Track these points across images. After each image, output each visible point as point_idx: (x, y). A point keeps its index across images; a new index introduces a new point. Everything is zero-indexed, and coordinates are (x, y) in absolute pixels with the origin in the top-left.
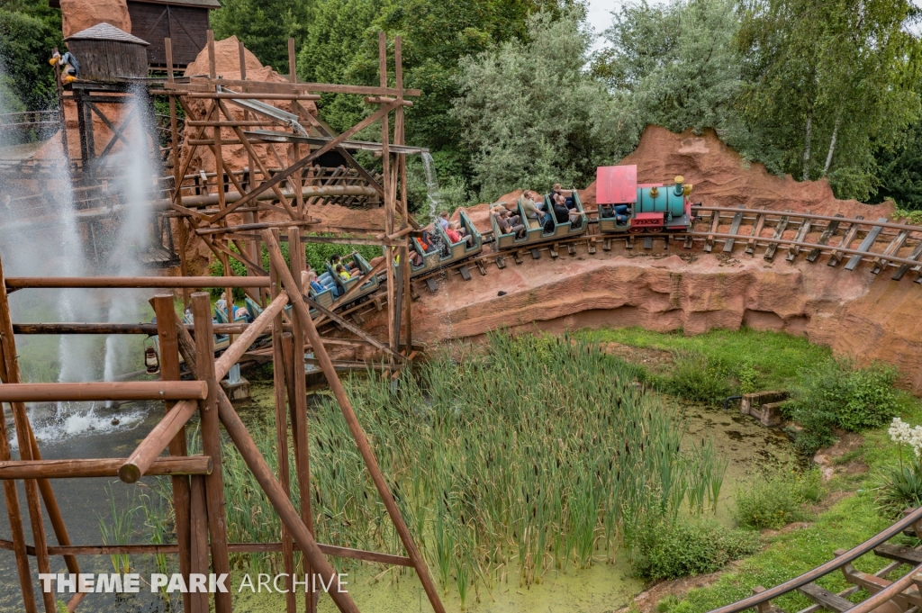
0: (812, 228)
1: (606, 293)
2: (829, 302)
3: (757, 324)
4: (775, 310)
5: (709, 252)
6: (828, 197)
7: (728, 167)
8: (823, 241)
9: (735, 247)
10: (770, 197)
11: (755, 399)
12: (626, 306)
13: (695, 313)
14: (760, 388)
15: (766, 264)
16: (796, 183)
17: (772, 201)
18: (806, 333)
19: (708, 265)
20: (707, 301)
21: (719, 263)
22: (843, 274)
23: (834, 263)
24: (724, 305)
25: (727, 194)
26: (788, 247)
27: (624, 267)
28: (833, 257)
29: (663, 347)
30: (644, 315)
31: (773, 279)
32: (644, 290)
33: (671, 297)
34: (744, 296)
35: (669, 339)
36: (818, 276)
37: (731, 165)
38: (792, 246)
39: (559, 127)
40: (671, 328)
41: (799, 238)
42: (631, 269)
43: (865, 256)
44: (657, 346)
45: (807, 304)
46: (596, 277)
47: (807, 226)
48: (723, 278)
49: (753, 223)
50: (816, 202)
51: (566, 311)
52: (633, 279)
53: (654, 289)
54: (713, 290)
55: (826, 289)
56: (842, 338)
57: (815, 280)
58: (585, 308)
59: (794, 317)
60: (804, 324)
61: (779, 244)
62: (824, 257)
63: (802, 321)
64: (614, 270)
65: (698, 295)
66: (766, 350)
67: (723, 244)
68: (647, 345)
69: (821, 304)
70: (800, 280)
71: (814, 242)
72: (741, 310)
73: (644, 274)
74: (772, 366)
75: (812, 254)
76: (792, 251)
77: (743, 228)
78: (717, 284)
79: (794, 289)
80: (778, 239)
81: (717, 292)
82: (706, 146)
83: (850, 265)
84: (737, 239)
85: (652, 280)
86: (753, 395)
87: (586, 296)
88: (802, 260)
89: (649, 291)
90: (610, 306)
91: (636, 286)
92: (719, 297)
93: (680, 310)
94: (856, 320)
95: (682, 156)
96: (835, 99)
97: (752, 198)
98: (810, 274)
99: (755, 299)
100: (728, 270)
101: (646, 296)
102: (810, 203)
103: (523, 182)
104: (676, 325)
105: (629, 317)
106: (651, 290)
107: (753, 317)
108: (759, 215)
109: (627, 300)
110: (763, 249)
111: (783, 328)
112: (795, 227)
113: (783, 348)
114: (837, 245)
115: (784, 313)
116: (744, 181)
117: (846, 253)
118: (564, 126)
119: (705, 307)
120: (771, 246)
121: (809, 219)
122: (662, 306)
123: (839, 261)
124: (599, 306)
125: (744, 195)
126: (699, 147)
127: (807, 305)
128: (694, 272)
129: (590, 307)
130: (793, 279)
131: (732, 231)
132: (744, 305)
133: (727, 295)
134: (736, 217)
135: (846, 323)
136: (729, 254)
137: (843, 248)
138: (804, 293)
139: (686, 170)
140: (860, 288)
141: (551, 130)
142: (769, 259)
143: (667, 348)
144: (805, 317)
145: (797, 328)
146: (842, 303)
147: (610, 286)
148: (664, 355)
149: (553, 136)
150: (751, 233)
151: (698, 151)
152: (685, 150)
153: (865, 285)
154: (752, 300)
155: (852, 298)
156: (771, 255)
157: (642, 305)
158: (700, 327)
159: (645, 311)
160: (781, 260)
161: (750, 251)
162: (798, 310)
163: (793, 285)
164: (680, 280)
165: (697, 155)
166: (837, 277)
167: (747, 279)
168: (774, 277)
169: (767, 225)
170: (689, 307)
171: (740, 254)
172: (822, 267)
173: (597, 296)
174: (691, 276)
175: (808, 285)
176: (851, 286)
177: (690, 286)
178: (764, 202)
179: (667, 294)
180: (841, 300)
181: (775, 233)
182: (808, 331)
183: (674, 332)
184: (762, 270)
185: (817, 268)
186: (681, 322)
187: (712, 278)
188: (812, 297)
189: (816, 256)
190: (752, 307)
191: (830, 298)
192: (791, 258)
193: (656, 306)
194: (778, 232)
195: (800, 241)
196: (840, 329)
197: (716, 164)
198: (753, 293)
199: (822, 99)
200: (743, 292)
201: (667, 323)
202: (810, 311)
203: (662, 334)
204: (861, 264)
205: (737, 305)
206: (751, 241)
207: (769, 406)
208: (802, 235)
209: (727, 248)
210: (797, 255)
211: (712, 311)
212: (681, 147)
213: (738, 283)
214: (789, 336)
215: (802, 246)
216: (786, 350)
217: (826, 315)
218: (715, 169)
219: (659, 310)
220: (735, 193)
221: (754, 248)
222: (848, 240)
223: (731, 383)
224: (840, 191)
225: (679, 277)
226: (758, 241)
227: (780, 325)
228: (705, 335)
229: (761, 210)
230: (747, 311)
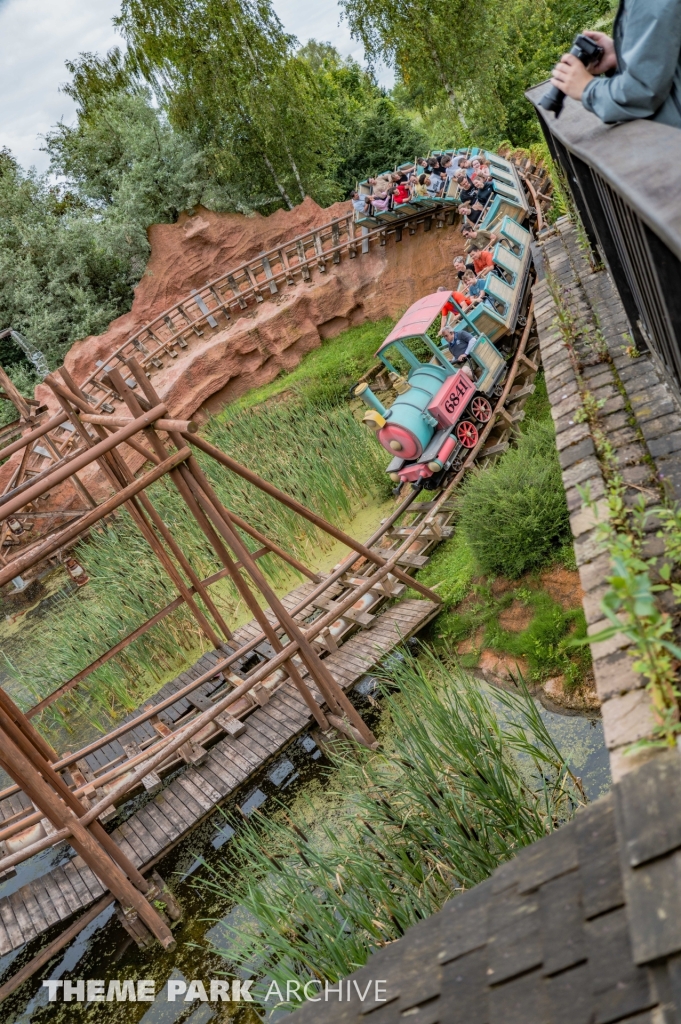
0: (323, 240)
1: (212, 378)
2: (367, 285)
3: (332, 332)
4: (337, 314)
5: (262, 302)
6: (318, 211)
7: (232, 228)
8: (336, 243)
9: (279, 286)
10: (278, 234)
11: (367, 378)
12: (233, 379)
13: (285, 351)
14: (366, 369)
15: (309, 284)
16: (288, 213)
17: (281, 236)
18: (367, 317)
19: (269, 310)
20: (288, 335)
21: (275, 305)
22: (364, 258)
23: (354, 255)
24: (301, 332)
25: (245, 250)
26: (316, 263)
27: (210, 349)
28: (351, 250)
29: (280, 390)
30: (249, 378)
31: (321, 292)
32: (237, 358)
33: (260, 350)
34: (310, 318)
35: (279, 384)
36: (349, 270)
37: (234, 225)
38: (318, 260)
39: (74, 269)
40: (274, 374)
41: (319, 251)
42: (219, 346)
43: (370, 238)
44: (275, 392)
45: (356, 295)
46: (195, 370)
47: (318, 240)
48: (287, 312)
49: (280, 260)
50: (313, 219)
51: (192, 410)
52: (223, 354)
53: (244, 352)
54: (286, 326)
55: (360, 277)
56: (391, 304)
57: (349, 275)
58: (203, 400)
59: (352, 312)
60: (362, 312)
61: (308, 264)
62: (345, 256)
63: (359, 311)
64: (204, 356)
65: (278, 336)
66: (350, 345)
67: (269, 290)
68: (268, 395)
69: (364, 289)
70: (339, 281)
71: (330, 247)
72: (315, 329)
73: (229, 345)
74: (363, 351)
75: (335, 257)
76: (321, 264)
77: (275, 268)
78: (286, 320)
79: (340, 291)
80: (305, 261)
81: (290, 326)
82: (205, 220)
83: (365, 249)
84: (275, 279)
85: (238, 345)
86: (364, 377)
87: (197, 389)
88: (331, 266)
89: (242, 357)
90: (220, 386)
91: (229, 358)
92: (293, 328)
93: (273, 356)
94: (393, 285)
95: (192, 239)
96: (277, 134)
97: (265, 242)
98: (343, 274)
99: (318, 314)
100: (286, 305)
101: (241, 362)
102: (308, 222)
103: (76, 333)
104: (277, 370)
105: (238, 386)
106: (242, 355)
107: (324, 328)
108: (280, 252)
109: (231, 373)
110: (299, 276)
111: (350, 324)
112: (310, 246)
113: (360, 336)
114: (348, 241)
115: (344, 312)
116: (251, 233)
117: (356, 243)
118: (78, 266)
119: (289, 342)
120: (304, 270)
121: (316, 233)
122: (258, 362)
123: (356, 252)
124: (212, 391)
125: (258, 243)
126: (199, 225)
127: (355, 297)
128: (264, 321)
129: (206, 396)
130: (334, 283)
131: (268, 275)
132: (314, 323)
133: (298, 324)
134: (264, 264)
135: (388, 292)
136: (277, 294)
137: (353, 240)
138: (347, 289)
139: (201, 249)
140: (380, 262)
141: (67, 275)
142: (308, 280)
143: (283, 389)
144: (359, 307)
145: (360, 317)
146: (376, 281)
147: (210, 371)
148: (285, 394)
149: (74, 279)
150: (285, 267)
151: (201, 228)
152: (190, 233)
153: (383, 258)
154: (317, 317)
155: (380, 272)
156: (308, 276)
157: (243, 371)
158: (295, 359)
159: (247, 374)
160: (317, 275)
161: (291, 282)
162: (351, 304)
163: (337, 288)
164: (258, 333)
165: (202, 232)
166: (361, 263)
167: (304, 302)
168: (321, 290)
169: (290, 256)
170: (278, 349)
171: (285, 289)
172: (348, 262)
173: (205, 385)
174: (264, 325)
175: (346, 282)
176: (374, 264)
177: (269, 332)
178: (274, 241)
179: (256, 350)
180: (374, 279)
181: (300, 258)
182: (367, 314)
183: (279, 376)
184: (309, 290)
185: (345, 266)
186: (280, 365)
187: (279, 317)
188: (354, 289)
189: (338, 258)
190: (320, 322)
191: (366, 282)
192: (323, 269)
193: (253, 365)
194: (302, 256)
195: (321, 253)
196: (386, 299)
197: (222, 231)
198: (315, 311)
199: (268, 137)
200: (307, 315)
201: (269, 373)
202: (360, 299)
203: (272, 382)
204: (371, 245)
205: (309, 327)
206: (287, 274)
207: (380, 375)
208: (320, 248)
209: (274, 290)
210: (325, 265)
211: (296, 342)
212: (185, 232)
213: (299, 309)
214: (358, 327)
215: (324, 256)
216: (363, 336)
217: (372, 296)
218: (223, 235)
219: (257, 367)
220: (251, 245)
221: (292, 279)
222: (352, 233)
223: (345, 380)
224: (323, 202)
225: (256, 331)
226: (292, 271)
227: (346, 323)
228: (303, 362)
229: (279, 246)
230: (319, 327)
